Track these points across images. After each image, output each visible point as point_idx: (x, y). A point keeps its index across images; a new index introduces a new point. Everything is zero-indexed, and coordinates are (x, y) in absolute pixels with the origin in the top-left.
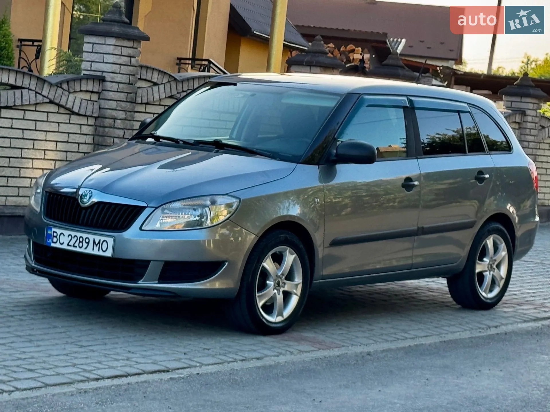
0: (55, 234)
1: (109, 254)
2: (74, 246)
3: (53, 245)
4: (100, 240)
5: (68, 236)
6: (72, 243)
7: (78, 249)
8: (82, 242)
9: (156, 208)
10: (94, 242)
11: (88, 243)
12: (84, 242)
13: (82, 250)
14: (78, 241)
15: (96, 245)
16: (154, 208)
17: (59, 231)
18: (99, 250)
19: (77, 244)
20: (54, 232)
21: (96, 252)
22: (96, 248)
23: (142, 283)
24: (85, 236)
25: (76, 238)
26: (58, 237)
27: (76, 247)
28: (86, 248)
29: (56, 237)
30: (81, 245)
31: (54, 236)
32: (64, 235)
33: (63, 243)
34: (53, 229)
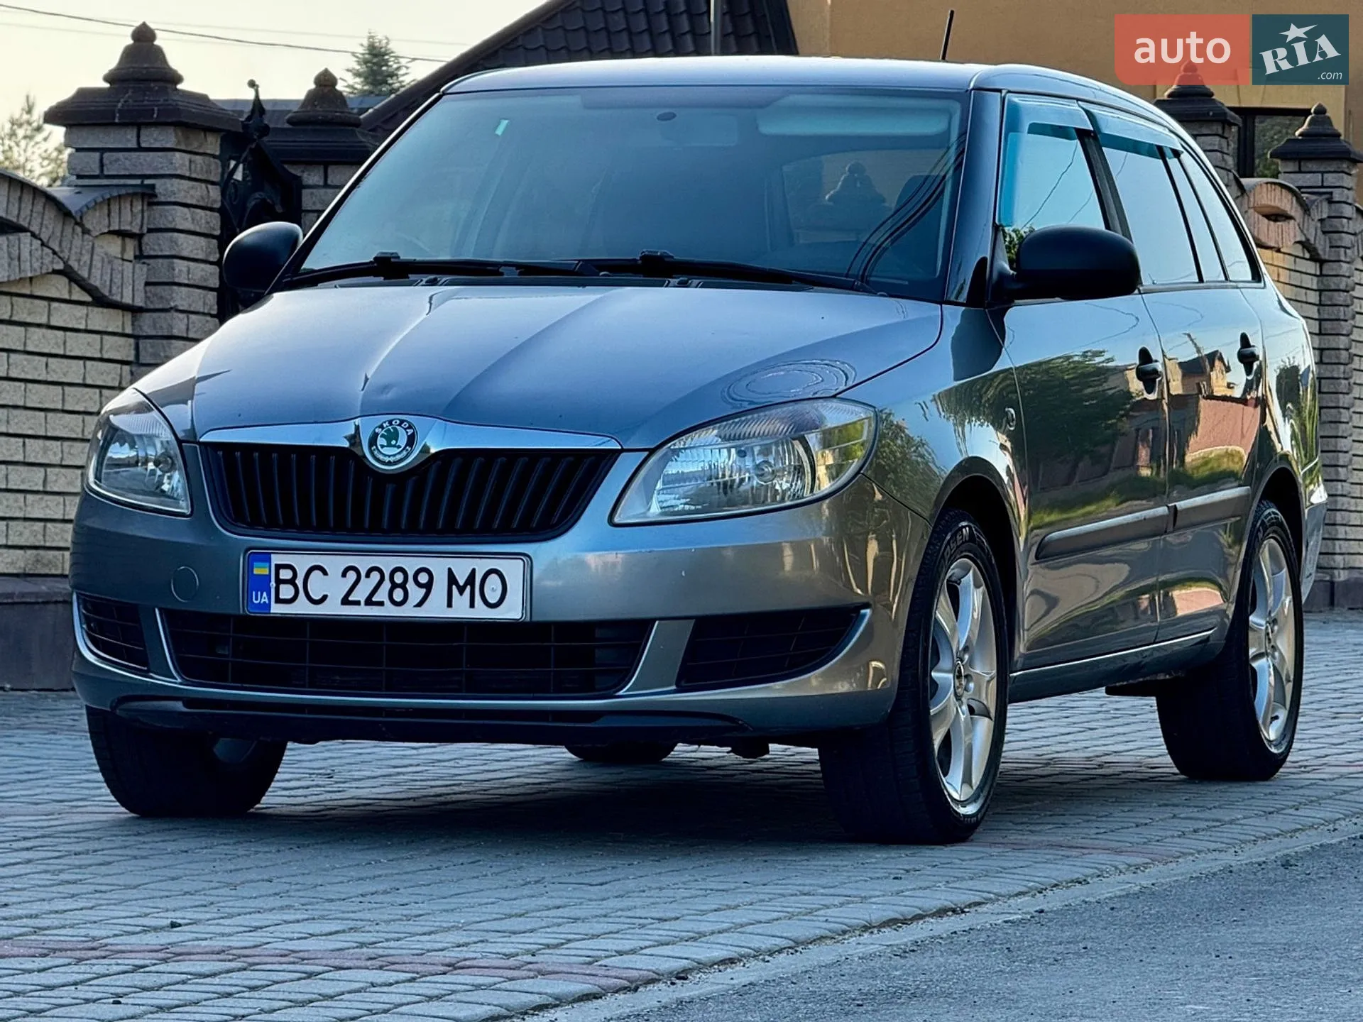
0: (286, 574)
1: (512, 610)
2: (369, 602)
3: (277, 609)
4: (474, 571)
5: (344, 575)
6: (360, 594)
7: (389, 611)
8: (403, 585)
9: (652, 452)
10: (452, 579)
11: (428, 587)
12: (411, 585)
13: (408, 611)
14: (387, 585)
15: (461, 591)
16: (646, 454)
17: (302, 563)
18: (472, 605)
19: (382, 595)
20: (279, 567)
21: (462, 609)
22: (461, 601)
23: (630, 695)
24: (412, 565)
25: (375, 576)
26: (299, 582)
27: (381, 604)
28: (420, 604)
29: (292, 582)
30: (399, 594)
31: (279, 582)
32: (325, 573)
33: (325, 597)
34: (277, 559)
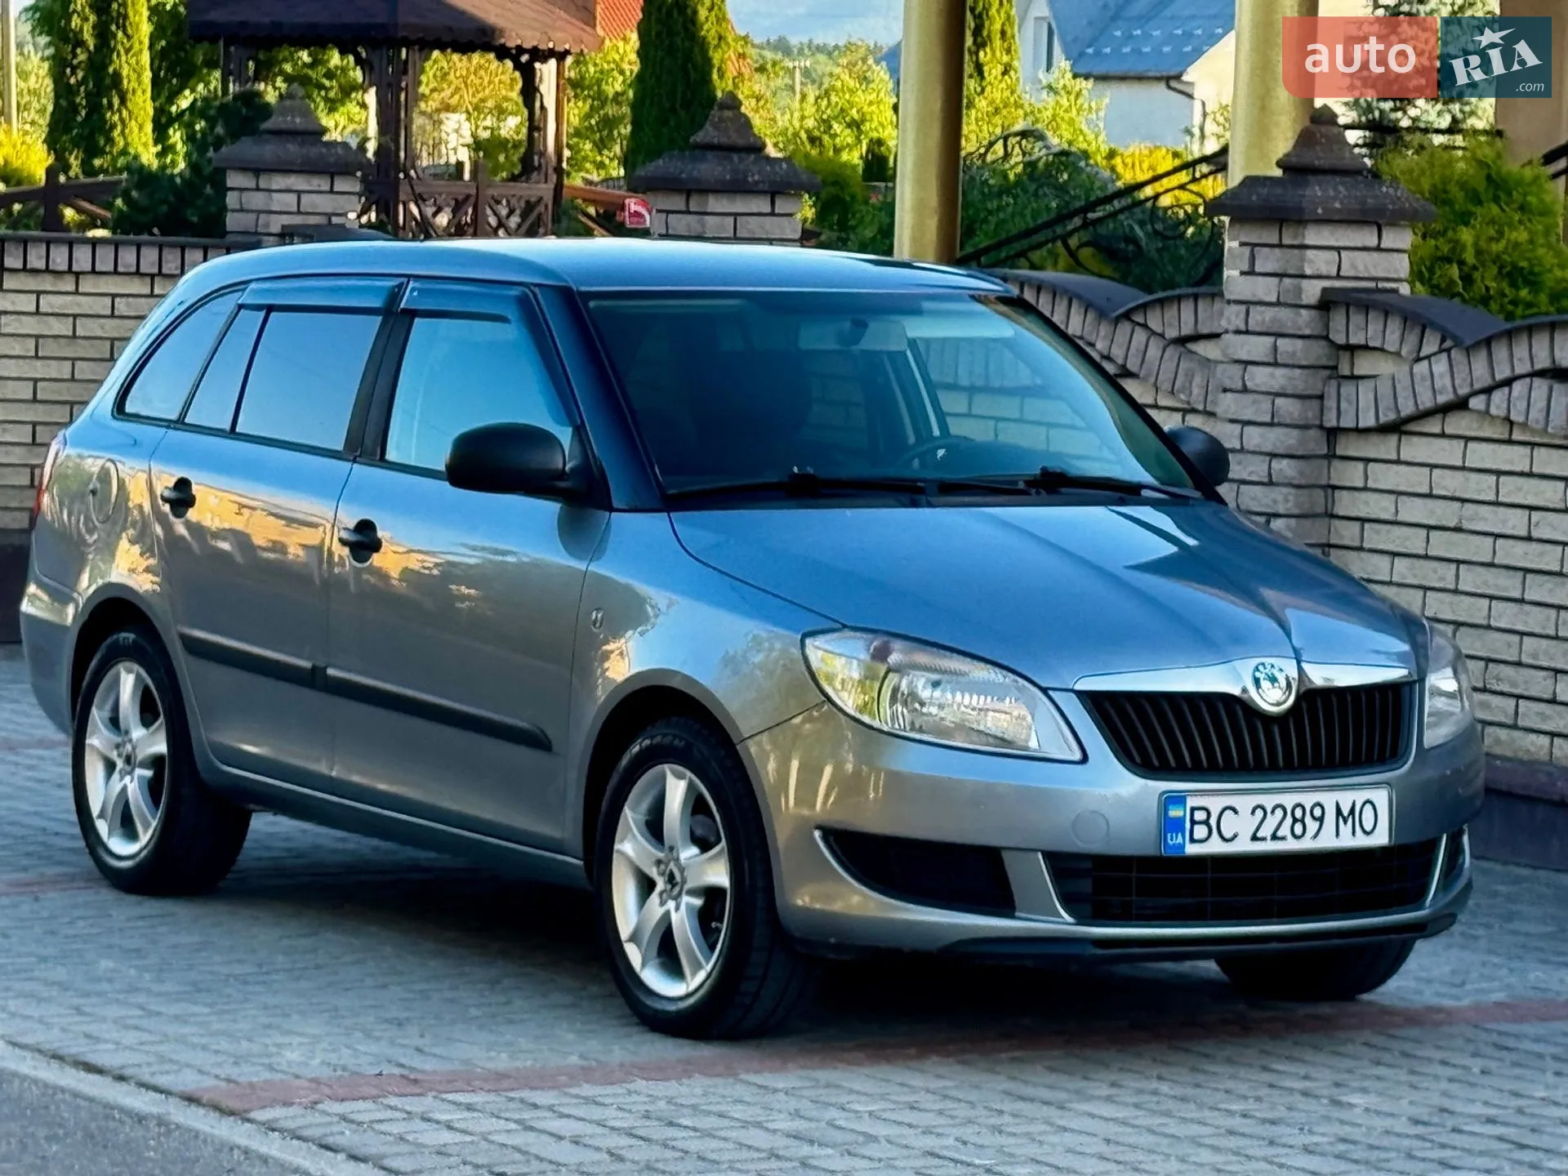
0: (1200, 816)
1: (1383, 838)
2: (1274, 837)
3: (1191, 849)
4: (1354, 803)
5: (1253, 812)
6: (1267, 830)
7: (1291, 844)
8: (1302, 820)
10: (1339, 812)
11: (1321, 820)
12: (1308, 819)
13: (1306, 843)
14: (1289, 820)
15: (1345, 822)
17: (1215, 804)
18: (1354, 834)
19: (1285, 831)
20: (1193, 810)
21: (1346, 839)
22: (1347, 831)
24: (1308, 800)
25: (1279, 813)
26: (1213, 822)
27: (1285, 838)
28: (1315, 837)
29: (1206, 822)
30: (1298, 829)
31: (1193, 822)
32: (1235, 811)
33: (1235, 836)
34: (1191, 802)
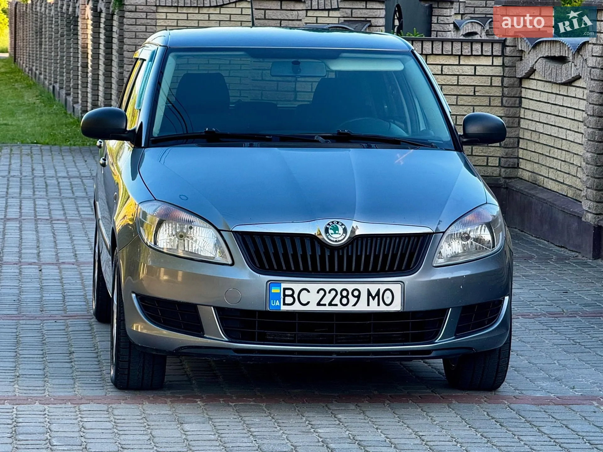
0: (288, 292)
1: (397, 307)
2: (330, 304)
3: (284, 308)
4: (379, 290)
5: (318, 292)
6: (326, 301)
7: (340, 308)
8: (347, 297)
10: (369, 294)
11: (358, 297)
12: (350, 296)
13: (349, 308)
14: (339, 296)
15: (374, 298)
17: (297, 287)
18: (379, 305)
19: (337, 301)
20: (285, 289)
21: (374, 307)
22: (374, 303)
23: (441, 342)
24: (350, 287)
25: (333, 293)
26: (296, 296)
27: (336, 305)
28: (355, 305)
30: (344, 301)
31: (285, 296)
32: (308, 291)
33: (308, 303)
34: (284, 285)
